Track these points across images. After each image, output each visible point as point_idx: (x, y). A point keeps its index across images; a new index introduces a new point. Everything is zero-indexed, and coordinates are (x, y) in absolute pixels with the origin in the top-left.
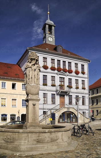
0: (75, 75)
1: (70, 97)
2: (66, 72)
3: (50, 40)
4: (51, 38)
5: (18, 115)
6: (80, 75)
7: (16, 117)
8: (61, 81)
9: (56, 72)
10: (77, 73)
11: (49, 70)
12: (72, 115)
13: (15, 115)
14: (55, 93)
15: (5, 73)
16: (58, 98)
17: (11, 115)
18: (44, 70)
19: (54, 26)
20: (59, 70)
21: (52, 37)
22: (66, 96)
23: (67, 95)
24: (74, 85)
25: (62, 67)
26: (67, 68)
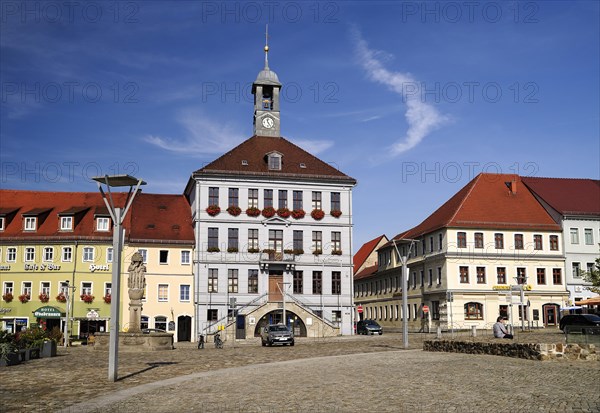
0: (313, 221)
1: (298, 275)
2: (286, 217)
3: (266, 125)
4: (270, 120)
5: (172, 318)
6: (328, 219)
7: (168, 322)
8: (273, 237)
9: (261, 218)
10: (318, 215)
11: (243, 216)
12: (293, 318)
13: (165, 319)
14: (257, 267)
15: (150, 226)
16: (264, 280)
17: (157, 319)
18: (232, 218)
19: (280, 87)
20: (268, 212)
21: (271, 118)
22: (285, 273)
23: (288, 272)
24: (308, 244)
25: (276, 206)
26: (290, 206)
